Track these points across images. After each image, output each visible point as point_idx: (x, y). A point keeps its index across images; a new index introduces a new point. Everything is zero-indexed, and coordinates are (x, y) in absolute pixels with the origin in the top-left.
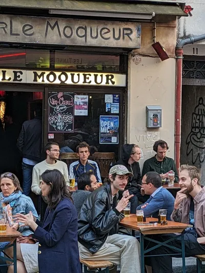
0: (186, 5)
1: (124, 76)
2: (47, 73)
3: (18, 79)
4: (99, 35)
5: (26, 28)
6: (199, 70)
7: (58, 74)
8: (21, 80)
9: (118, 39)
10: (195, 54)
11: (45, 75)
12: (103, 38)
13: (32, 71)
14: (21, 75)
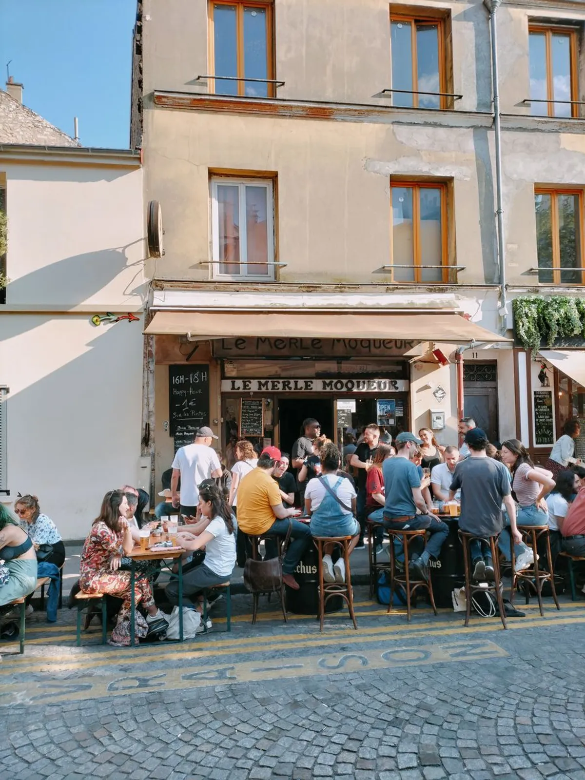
0: (465, 313)
1: (408, 381)
2: (335, 381)
3: (309, 388)
4: (382, 345)
5: (315, 342)
6: (479, 373)
7: (344, 381)
8: (311, 389)
9: (400, 348)
10: (475, 358)
11: (333, 384)
12: (385, 347)
13: (321, 380)
14: (311, 385)
